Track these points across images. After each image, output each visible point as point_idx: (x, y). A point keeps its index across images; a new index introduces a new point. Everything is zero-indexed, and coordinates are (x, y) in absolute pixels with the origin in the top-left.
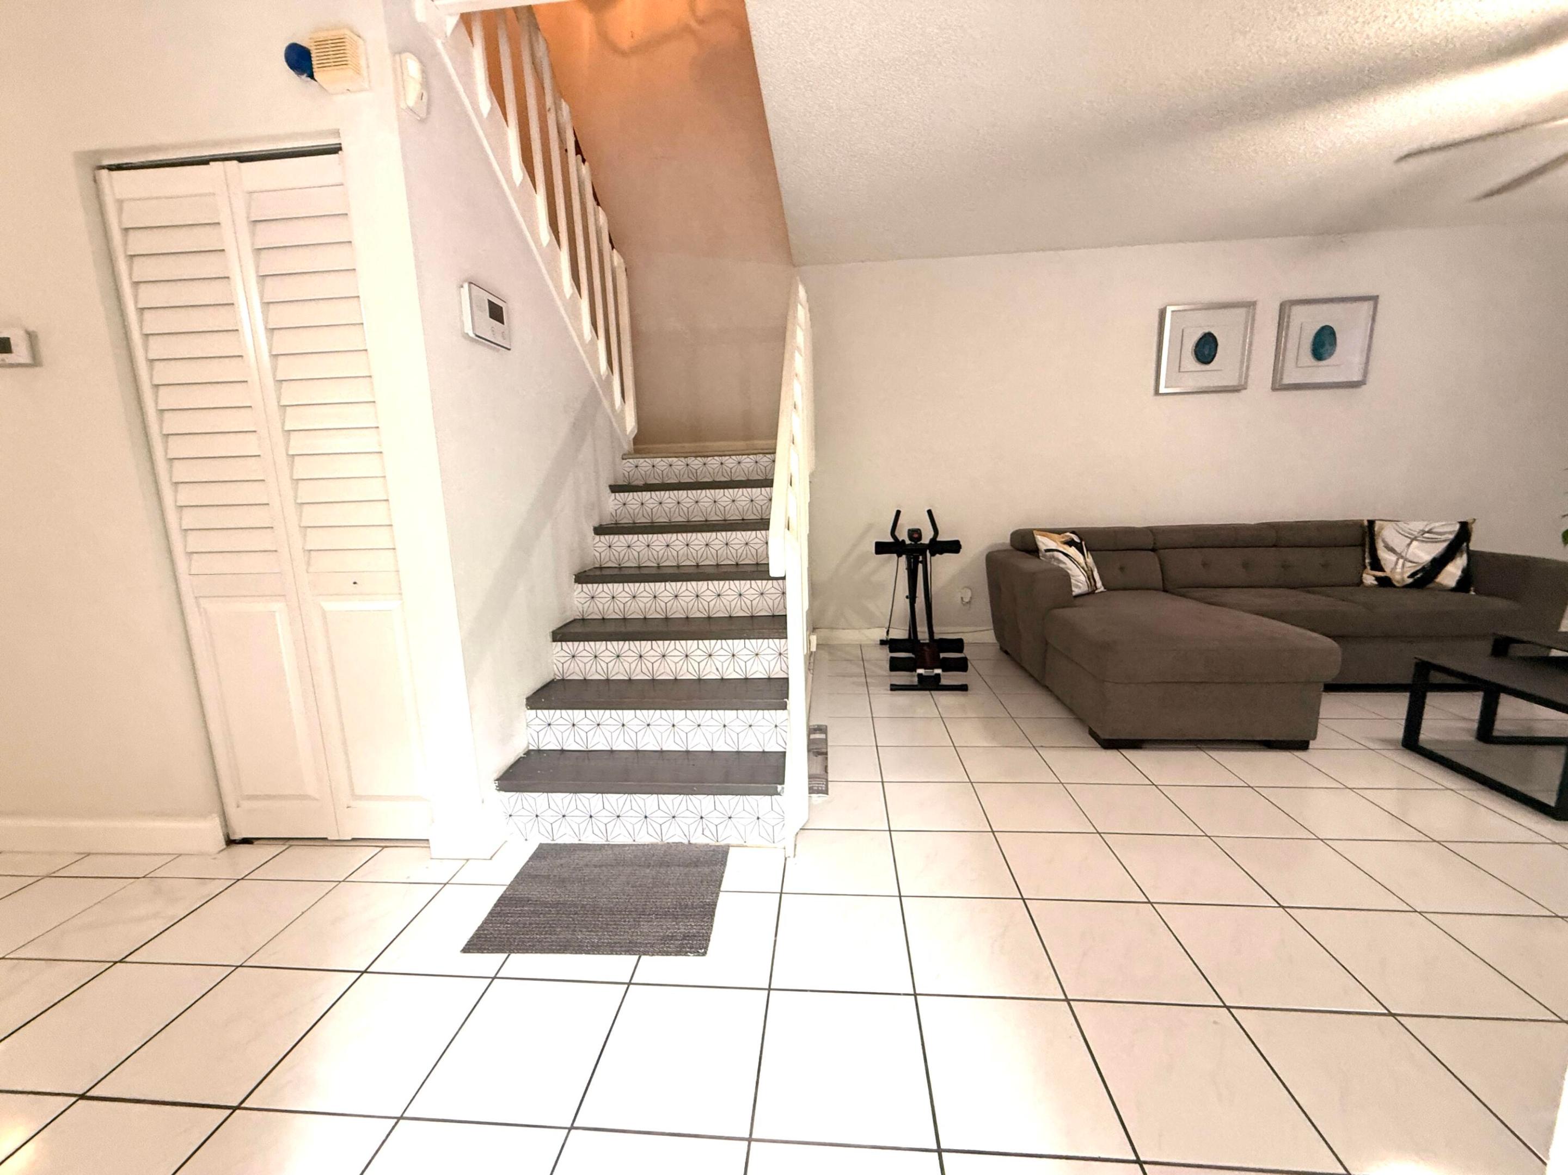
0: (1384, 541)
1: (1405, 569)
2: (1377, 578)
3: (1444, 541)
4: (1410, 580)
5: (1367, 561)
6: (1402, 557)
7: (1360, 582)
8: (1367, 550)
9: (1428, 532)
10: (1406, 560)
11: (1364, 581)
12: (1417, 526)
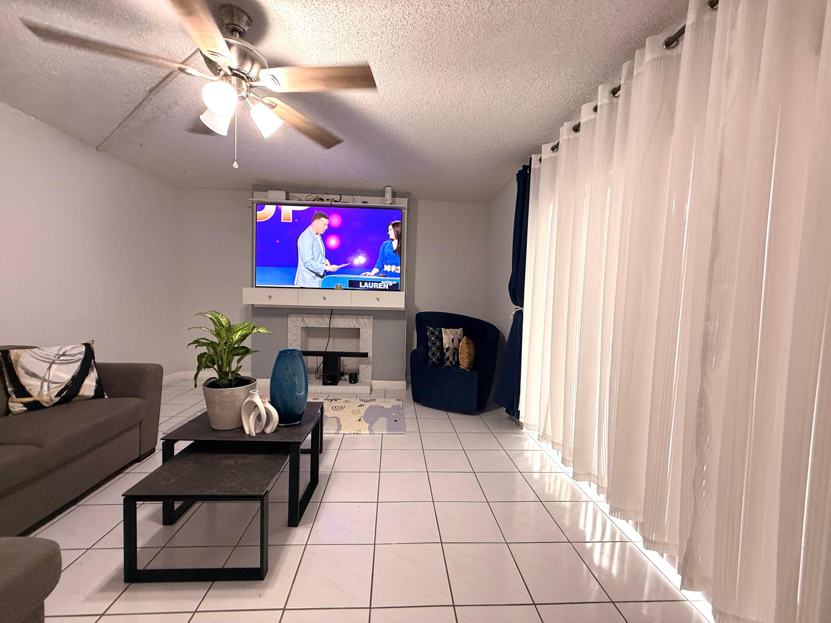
0: (23, 368)
1: (51, 391)
2: (25, 405)
3: (77, 361)
4: (58, 399)
5: (10, 389)
6: (46, 380)
7: (8, 412)
8: (7, 379)
9: (64, 355)
10: (50, 382)
11: (12, 409)
12: (52, 351)
